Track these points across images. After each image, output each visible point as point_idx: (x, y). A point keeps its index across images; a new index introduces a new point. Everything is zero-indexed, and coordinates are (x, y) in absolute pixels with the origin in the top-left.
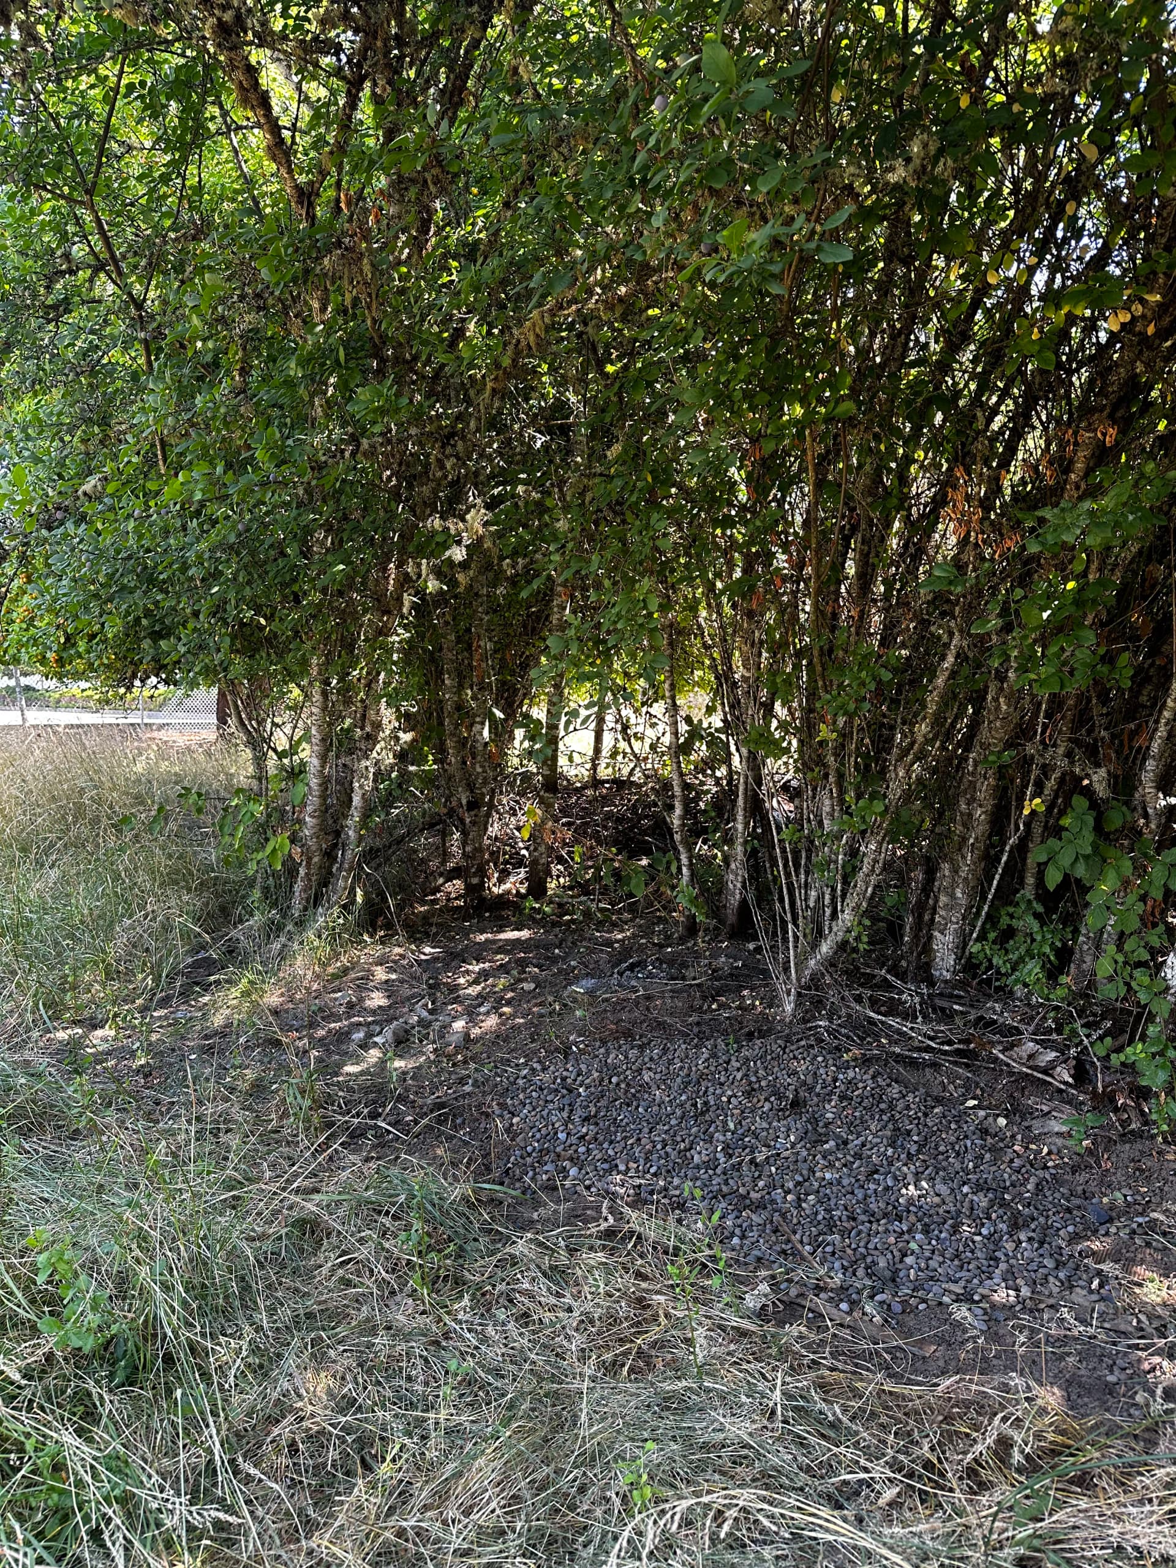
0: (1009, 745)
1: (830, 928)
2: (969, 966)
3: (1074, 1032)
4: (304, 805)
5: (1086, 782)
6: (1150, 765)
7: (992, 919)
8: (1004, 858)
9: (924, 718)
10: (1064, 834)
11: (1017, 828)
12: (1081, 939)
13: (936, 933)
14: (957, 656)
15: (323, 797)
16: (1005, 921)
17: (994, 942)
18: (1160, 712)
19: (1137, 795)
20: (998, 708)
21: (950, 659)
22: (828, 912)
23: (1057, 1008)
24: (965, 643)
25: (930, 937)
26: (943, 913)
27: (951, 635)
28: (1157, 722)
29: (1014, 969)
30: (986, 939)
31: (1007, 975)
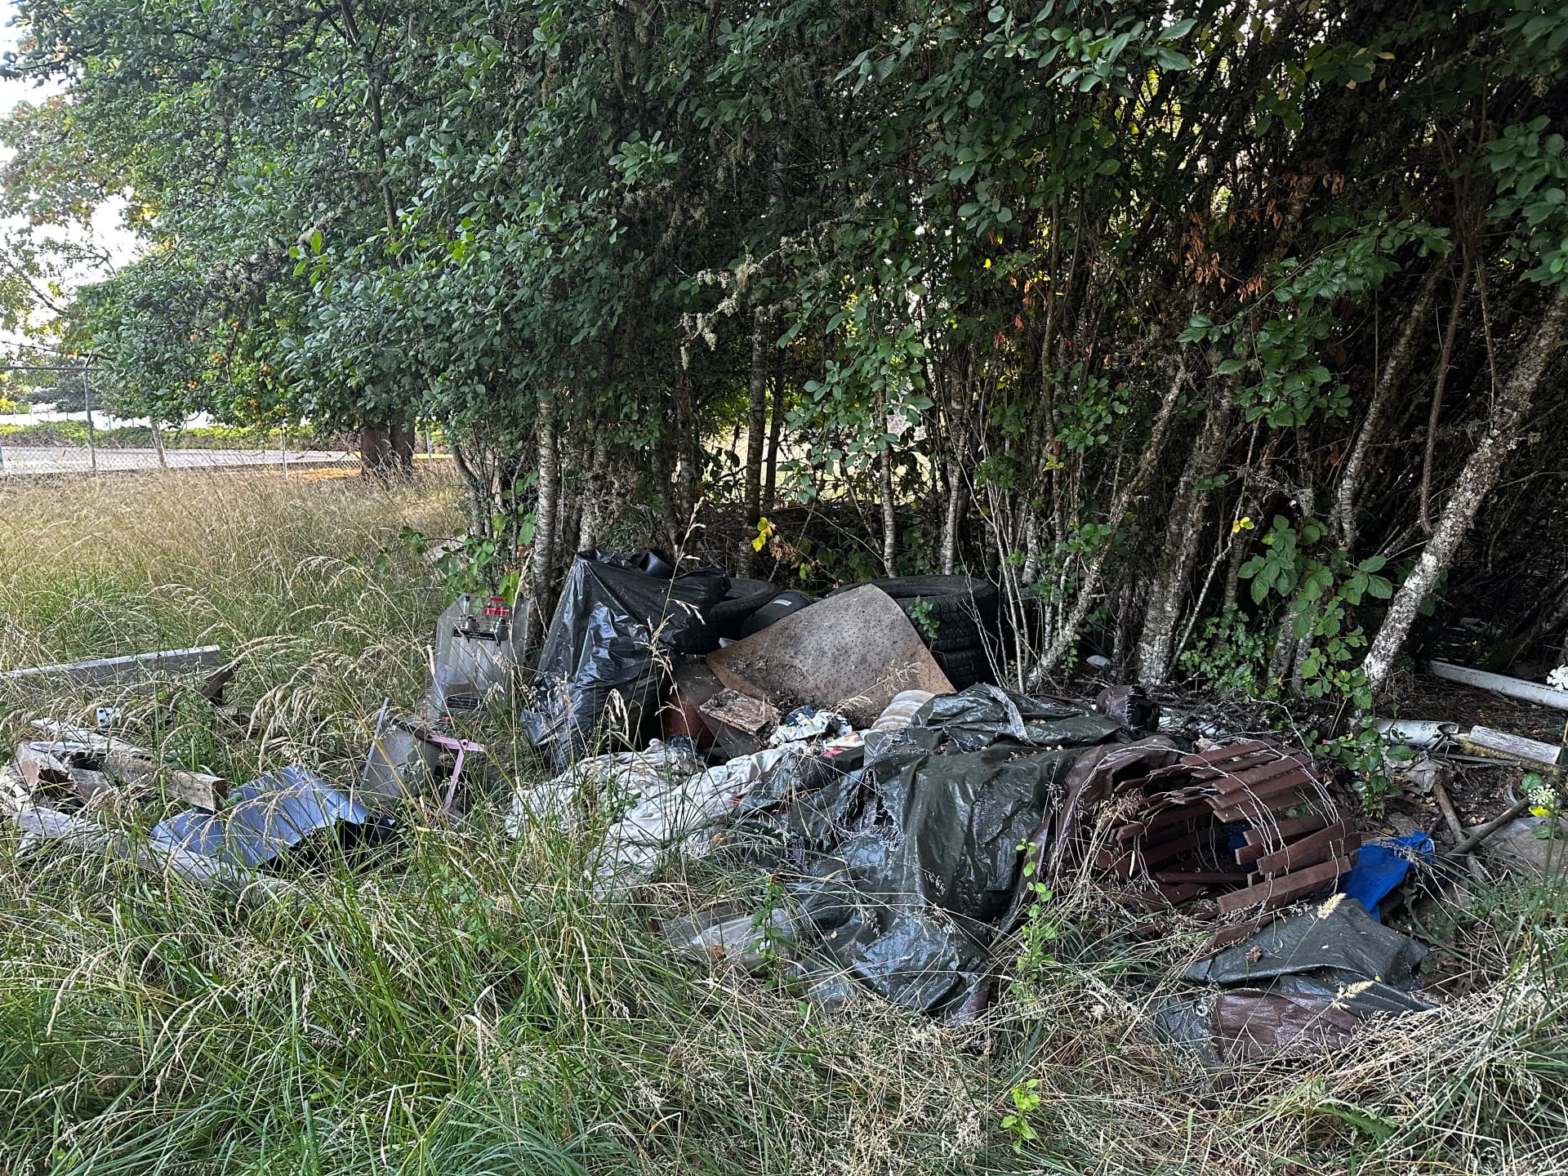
0: (1222, 469)
1: (1051, 644)
2: (1176, 672)
3: (1286, 727)
4: (533, 544)
5: (1293, 503)
6: (1347, 483)
7: (1198, 629)
8: (1211, 573)
9: (1149, 448)
10: (1269, 552)
11: (1225, 545)
12: (1280, 644)
13: (1144, 645)
14: (1181, 390)
15: (551, 536)
16: (1211, 630)
17: (1203, 651)
18: (1357, 435)
19: (1333, 512)
20: (1212, 434)
21: (1175, 391)
22: (1048, 629)
23: (1269, 707)
24: (1190, 375)
25: (1139, 649)
26: (1151, 626)
27: (1177, 368)
28: (1355, 443)
29: (1221, 674)
30: (1195, 647)
31: (1215, 680)
